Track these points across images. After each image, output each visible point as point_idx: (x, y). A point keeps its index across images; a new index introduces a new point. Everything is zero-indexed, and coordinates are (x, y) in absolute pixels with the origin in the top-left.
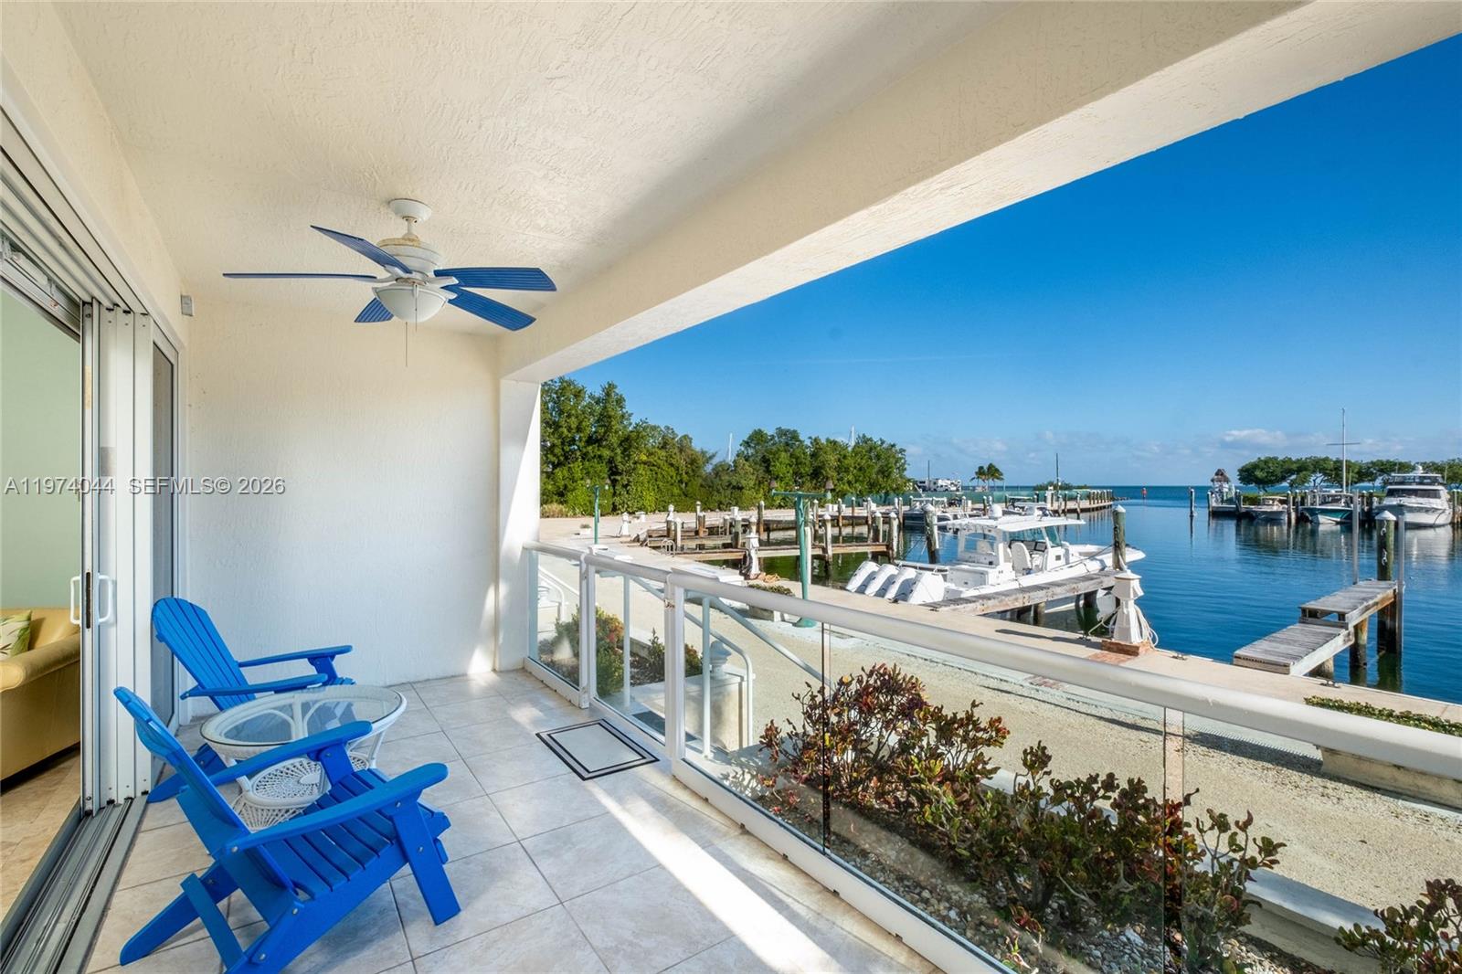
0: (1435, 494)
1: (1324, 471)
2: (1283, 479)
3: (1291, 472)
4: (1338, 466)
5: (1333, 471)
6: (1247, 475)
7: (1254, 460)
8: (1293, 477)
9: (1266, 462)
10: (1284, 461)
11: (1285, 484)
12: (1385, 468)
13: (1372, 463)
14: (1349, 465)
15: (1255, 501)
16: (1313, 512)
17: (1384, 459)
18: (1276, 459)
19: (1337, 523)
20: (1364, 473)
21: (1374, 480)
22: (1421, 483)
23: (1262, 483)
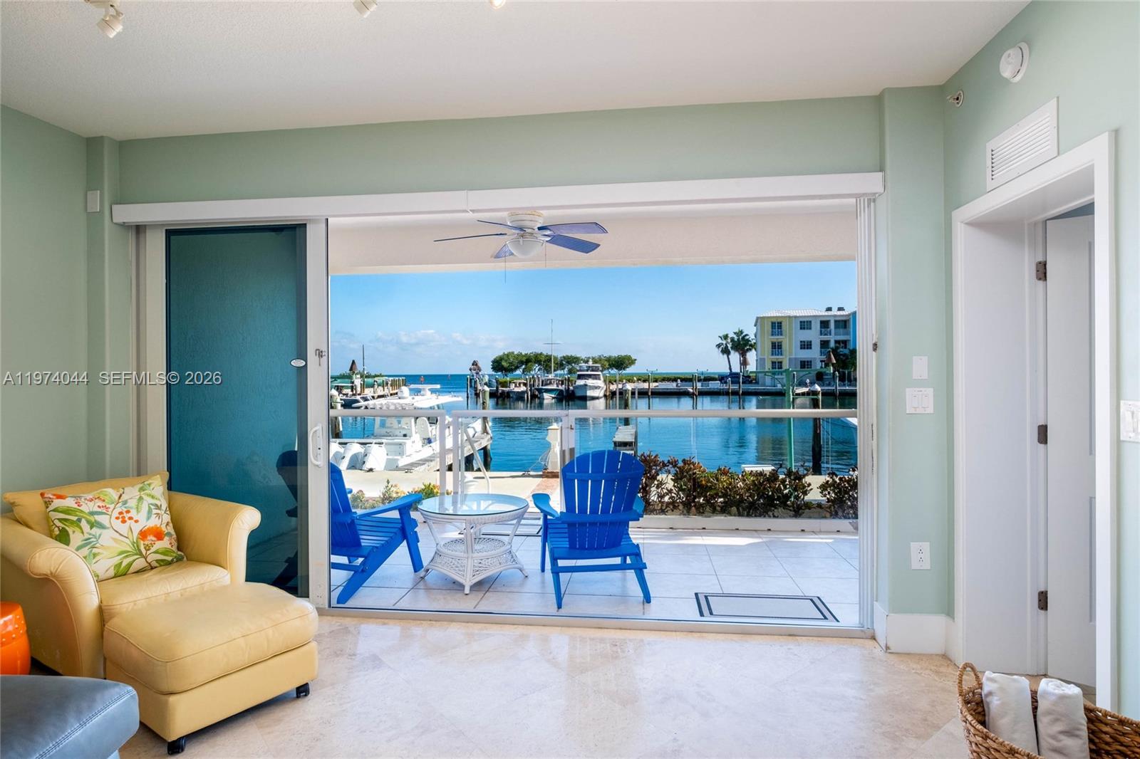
0: (596, 377)
1: (539, 362)
2: (517, 368)
3: (522, 363)
4: (548, 359)
5: (545, 362)
6: (498, 365)
7: (501, 354)
8: (524, 367)
9: (508, 355)
10: (518, 355)
11: (519, 372)
12: (571, 360)
13: (564, 357)
14: (556, 358)
15: (504, 384)
16: (540, 391)
17: (570, 355)
18: (513, 353)
19: (553, 398)
20: (560, 365)
21: (563, 369)
22: (592, 371)
23: (507, 370)
